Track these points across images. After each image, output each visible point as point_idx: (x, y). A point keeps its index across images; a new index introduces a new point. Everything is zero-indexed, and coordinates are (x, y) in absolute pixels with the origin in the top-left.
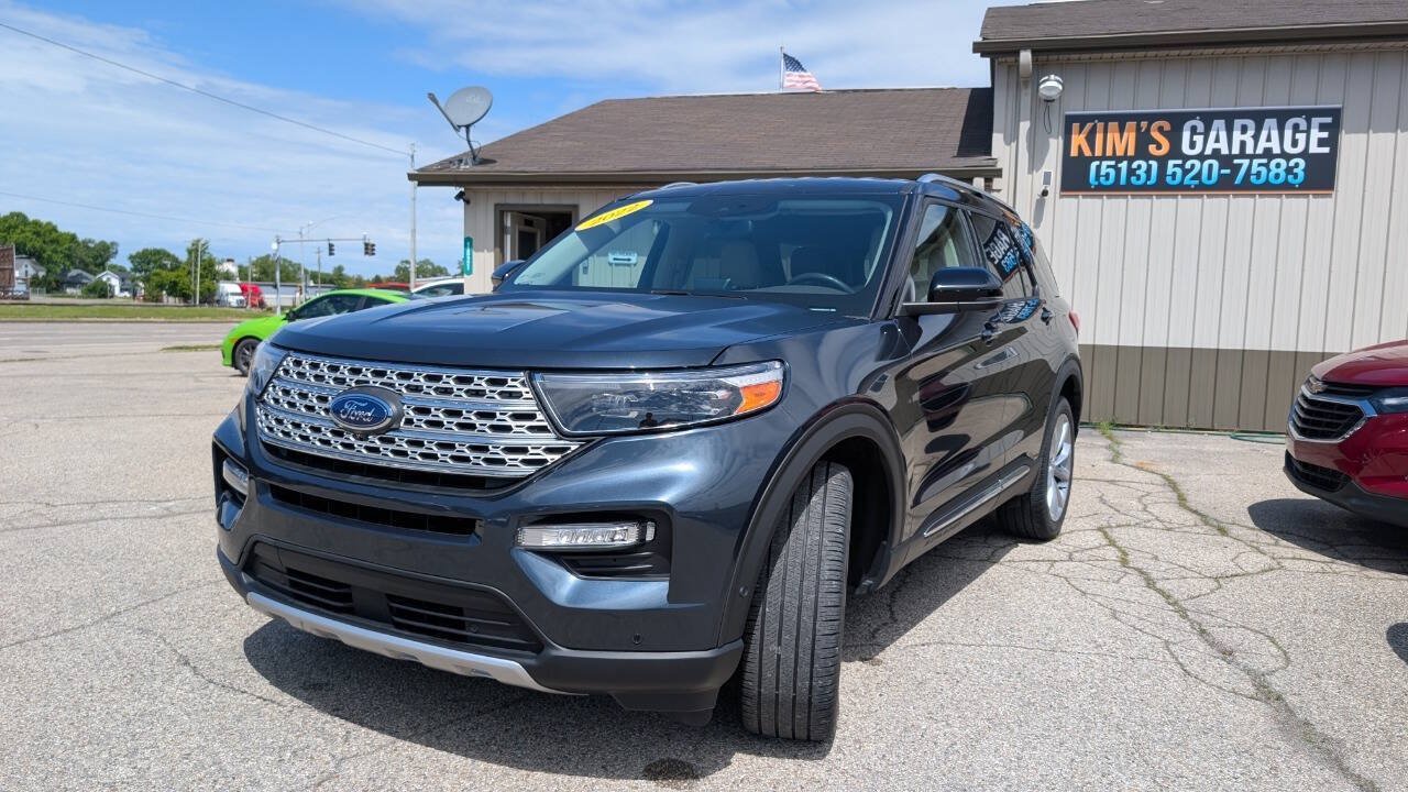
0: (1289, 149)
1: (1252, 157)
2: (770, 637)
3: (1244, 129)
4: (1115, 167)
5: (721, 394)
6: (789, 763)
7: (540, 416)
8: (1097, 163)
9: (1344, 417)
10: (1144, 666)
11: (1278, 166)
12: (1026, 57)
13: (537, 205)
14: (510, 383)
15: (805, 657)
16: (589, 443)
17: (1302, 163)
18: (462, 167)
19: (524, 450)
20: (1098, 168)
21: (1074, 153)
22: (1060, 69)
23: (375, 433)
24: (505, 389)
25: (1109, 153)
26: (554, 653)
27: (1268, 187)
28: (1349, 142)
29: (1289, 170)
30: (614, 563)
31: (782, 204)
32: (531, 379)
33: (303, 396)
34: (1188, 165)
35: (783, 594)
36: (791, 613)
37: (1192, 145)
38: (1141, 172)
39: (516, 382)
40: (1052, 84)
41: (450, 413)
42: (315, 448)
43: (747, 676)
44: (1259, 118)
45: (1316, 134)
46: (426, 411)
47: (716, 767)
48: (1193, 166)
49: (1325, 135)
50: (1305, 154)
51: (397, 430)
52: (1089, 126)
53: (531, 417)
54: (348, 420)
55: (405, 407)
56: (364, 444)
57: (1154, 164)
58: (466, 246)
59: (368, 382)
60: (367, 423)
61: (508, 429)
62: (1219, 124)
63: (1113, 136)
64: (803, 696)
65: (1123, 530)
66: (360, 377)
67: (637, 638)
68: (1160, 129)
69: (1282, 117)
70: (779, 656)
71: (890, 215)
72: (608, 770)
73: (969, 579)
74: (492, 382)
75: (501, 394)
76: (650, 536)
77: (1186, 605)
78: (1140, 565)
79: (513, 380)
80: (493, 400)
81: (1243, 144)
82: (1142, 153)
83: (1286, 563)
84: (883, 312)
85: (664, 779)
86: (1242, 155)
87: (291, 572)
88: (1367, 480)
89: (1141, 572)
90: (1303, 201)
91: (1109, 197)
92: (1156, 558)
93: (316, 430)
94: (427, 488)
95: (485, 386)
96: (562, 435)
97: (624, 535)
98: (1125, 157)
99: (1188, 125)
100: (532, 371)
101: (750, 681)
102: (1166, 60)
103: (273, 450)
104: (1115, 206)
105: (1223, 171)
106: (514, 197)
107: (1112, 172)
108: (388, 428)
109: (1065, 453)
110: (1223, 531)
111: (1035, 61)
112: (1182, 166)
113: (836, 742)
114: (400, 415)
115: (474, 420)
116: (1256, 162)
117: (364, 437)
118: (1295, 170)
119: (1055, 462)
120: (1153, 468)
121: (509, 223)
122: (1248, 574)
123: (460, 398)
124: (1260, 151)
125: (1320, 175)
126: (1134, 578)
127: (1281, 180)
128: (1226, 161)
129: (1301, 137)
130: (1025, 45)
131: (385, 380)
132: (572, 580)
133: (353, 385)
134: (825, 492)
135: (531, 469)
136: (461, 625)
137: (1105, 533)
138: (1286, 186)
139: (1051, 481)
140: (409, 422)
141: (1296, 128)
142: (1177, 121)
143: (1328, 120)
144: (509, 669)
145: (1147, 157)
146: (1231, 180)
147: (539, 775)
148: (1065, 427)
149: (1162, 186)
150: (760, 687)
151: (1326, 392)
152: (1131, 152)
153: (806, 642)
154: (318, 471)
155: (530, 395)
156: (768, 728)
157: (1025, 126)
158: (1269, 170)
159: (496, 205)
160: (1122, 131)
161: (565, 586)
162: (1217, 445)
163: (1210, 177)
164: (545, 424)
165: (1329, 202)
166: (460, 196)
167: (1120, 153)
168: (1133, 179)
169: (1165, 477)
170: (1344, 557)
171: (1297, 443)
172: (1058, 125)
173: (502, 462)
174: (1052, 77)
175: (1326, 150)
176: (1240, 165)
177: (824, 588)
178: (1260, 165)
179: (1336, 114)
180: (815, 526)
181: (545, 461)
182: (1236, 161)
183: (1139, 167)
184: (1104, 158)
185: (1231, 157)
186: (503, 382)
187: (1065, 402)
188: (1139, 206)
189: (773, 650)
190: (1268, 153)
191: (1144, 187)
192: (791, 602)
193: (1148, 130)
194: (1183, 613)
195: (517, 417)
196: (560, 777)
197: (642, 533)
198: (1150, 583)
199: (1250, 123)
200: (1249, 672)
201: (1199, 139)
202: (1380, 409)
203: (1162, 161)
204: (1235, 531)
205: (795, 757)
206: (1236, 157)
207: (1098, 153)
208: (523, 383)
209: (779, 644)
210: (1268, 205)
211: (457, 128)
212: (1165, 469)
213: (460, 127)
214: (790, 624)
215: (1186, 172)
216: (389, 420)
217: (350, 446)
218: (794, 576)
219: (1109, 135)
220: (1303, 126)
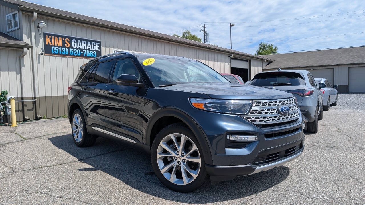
0: (93, 49)
3: (84, 43)
4: (58, 49)
8: (53, 47)
11: (91, 52)
12: (35, 14)
17: (95, 52)
20: (54, 48)
21: (47, 44)
25: (56, 45)
27: (90, 57)
28: (102, 48)
29: (93, 54)
37: (75, 45)
38: (64, 51)
40: (43, 24)
44: (87, 41)
45: (97, 47)
48: (75, 50)
49: (99, 47)
50: (95, 50)
52: (50, 37)
57: (67, 49)
62: (79, 41)
68: (67, 40)
69: (91, 41)
81: (84, 46)
91: (57, 56)
98: (60, 47)
99: (73, 40)
102: (66, 23)
104: (59, 59)
105: (81, 53)
112: (73, 50)
116: (87, 51)
118: (94, 54)
128: (82, 50)
129: (95, 47)
130: (36, 11)
138: (93, 57)
142: (71, 39)
143: (99, 44)
145: (65, 47)
146: (83, 55)
149: (69, 55)
152: (61, 45)
158: (90, 53)
160: (58, 40)
163: (79, 54)
167: (59, 45)
168: (62, 52)
172: (42, 35)
174: (44, 22)
175: (99, 50)
176: (84, 51)
179: (100, 42)
182: (84, 50)
183: (64, 49)
184: (55, 46)
188: (65, 59)
190: (89, 49)
191: (65, 55)
193: (64, 40)
201: (76, 44)
203: (69, 48)
206: (83, 49)
207: (53, 44)
215: (74, 52)
219: (56, 40)
220: (95, 44)
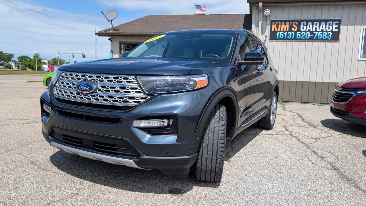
0: (328, 30)
1: (318, 32)
2: (204, 152)
3: (316, 24)
4: (283, 34)
5: (192, 83)
6: (209, 189)
7: (139, 88)
8: (279, 33)
9: (347, 97)
10: (301, 161)
11: (325, 34)
12: (261, 4)
13: (131, 42)
14: (130, 79)
15: (214, 158)
16: (153, 96)
17: (331, 33)
18: (110, 31)
19: (134, 98)
20: (279, 34)
21: (273, 30)
22: (270, 8)
23: (89, 94)
24: (128, 80)
25: (282, 30)
26: (143, 157)
27: (322, 40)
28: (343, 28)
29: (328, 35)
30: (161, 131)
31: (203, 35)
32: (136, 78)
33: (68, 84)
34: (302, 34)
35: (208, 140)
36: (211, 146)
37: (303, 28)
38: (290, 35)
39: (132, 78)
40: (267, 12)
41: (111, 88)
42: (71, 98)
43: (198, 164)
44: (320, 21)
45: (335, 26)
46: (105, 87)
47: (188, 190)
48: (303, 34)
49: (337, 26)
50: (332, 31)
51: (96, 93)
52: (277, 23)
53: (136, 89)
54: (81, 90)
55: (98, 86)
56: (86, 97)
57: (293, 33)
58: (111, 53)
59: (87, 79)
60: (87, 91)
61: (129, 92)
62: (310, 23)
63: (283, 26)
64: (213, 170)
65: (290, 127)
66: (85, 78)
67: (168, 152)
68: (295, 24)
69: (326, 21)
70: (207, 158)
71: (233, 38)
72: (157, 192)
73: (252, 139)
74: (124, 78)
75: (127, 82)
76: (171, 123)
77: (309, 146)
78: (295, 136)
79: (130, 78)
80: (125, 83)
81: (316, 28)
82: (290, 30)
83: (333, 135)
84: (232, 64)
85: (174, 194)
86: (316, 31)
87: (64, 135)
88: (353, 113)
89: (296, 137)
90: (331, 43)
91: (282, 41)
92: (299, 134)
93: (72, 93)
94: (105, 110)
95: (122, 80)
96: (145, 94)
97: (164, 123)
98: (286, 31)
99: (302, 23)
100: (136, 75)
101: (199, 165)
102: (297, 6)
103: (59, 100)
104: (283, 44)
105: (311, 35)
106: (124, 40)
107: (283, 35)
108: (93, 92)
109: (275, 106)
110: (315, 127)
111: (263, 6)
112: (301, 34)
113: (221, 183)
114: (97, 88)
115: (119, 89)
116: (319, 33)
117: (86, 95)
118: (329, 35)
119: (272, 109)
120: (294, 112)
121: (123, 47)
122: (323, 138)
123: (115, 83)
124: (320, 30)
125: (335, 37)
126: (294, 139)
127: (326, 38)
128: (312, 33)
129: (331, 27)
130: (261, 1)
131: (92, 78)
132: (148, 136)
133: (83, 80)
134: (219, 112)
135: (136, 104)
136: (115, 150)
137: (285, 128)
138: (327, 39)
139: (271, 114)
140: (100, 90)
141: (329, 24)
142: (299, 22)
143: (338, 22)
144: (130, 162)
145: (292, 31)
146: (313, 37)
147: (138, 193)
148: (275, 99)
149: (295, 39)
150: (201, 167)
151: (342, 90)
152: (288, 30)
153: (215, 154)
154: (72, 105)
155: (136, 82)
156: (203, 179)
157: (260, 23)
158: (323, 35)
159: (119, 42)
160: (285, 24)
161: (146, 138)
162: (310, 106)
163: (308, 37)
164: (140, 91)
165: (338, 43)
166: (109, 39)
167: (285, 30)
168: (288, 37)
169: (298, 114)
170: (347, 133)
171: (334, 104)
172: (269, 22)
173: (128, 102)
174: (268, 9)
175: (337, 30)
176: (315, 34)
177: (220, 138)
178: (320, 34)
179: (340, 21)
180: (217, 121)
181: (140, 101)
182: (314, 33)
183: (290, 34)
184: (280, 31)
185: (313, 32)
186: (128, 79)
187: (275, 93)
188: (289, 44)
189: (205, 155)
190: (322, 31)
191: (291, 39)
192: (211, 142)
193: (292, 24)
194: (309, 148)
195: (132, 88)
196: (144, 194)
197: (169, 122)
198: (299, 140)
199: (318, 23)
200: (329, 163)
201: (305, 27)
202: (357, 94)
203: (296, 32)
204: (318, 127)
205: (210, 187)
207: (279, 30)
208: (134, 79)
209: (207, 154)
210: (322, 44)
211: (109, 21)
212: (297, 112)
213: (109, 20)
214: (210, 148)
215: (302, 35)
216: (93, 90)
217: (82, 98)
218: (211, 135)
219: (282, 25)
220: (331, 24)
